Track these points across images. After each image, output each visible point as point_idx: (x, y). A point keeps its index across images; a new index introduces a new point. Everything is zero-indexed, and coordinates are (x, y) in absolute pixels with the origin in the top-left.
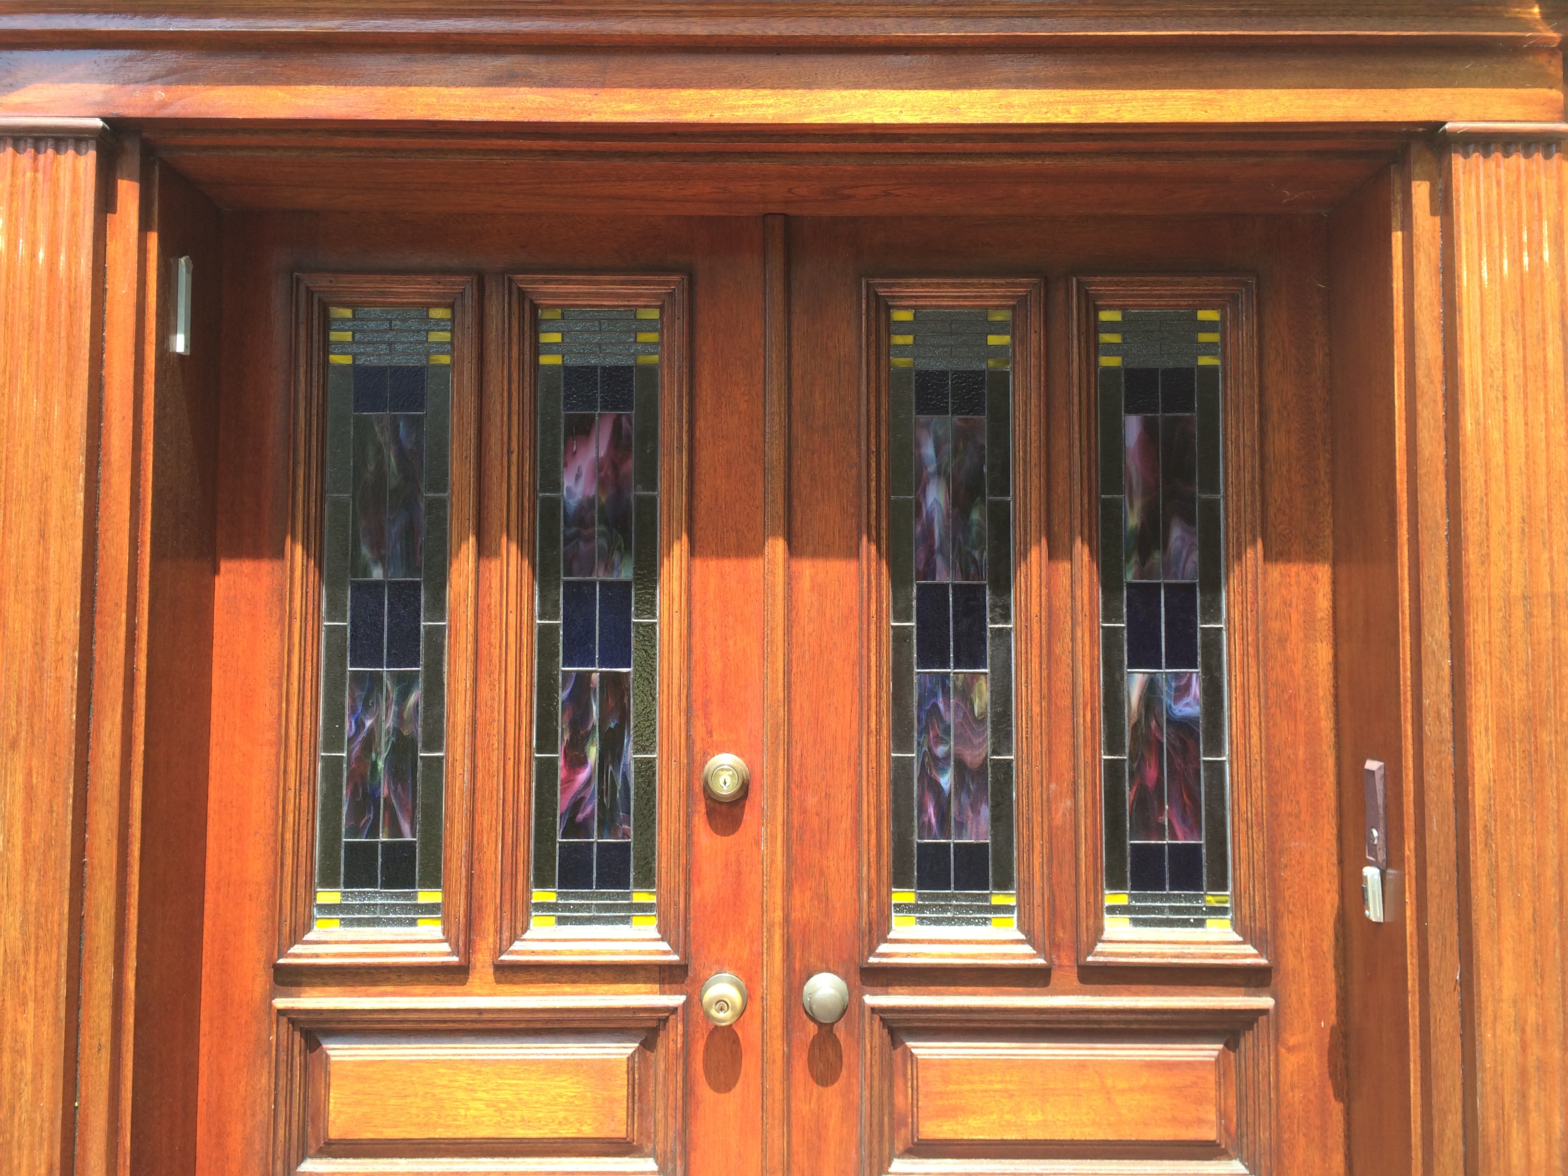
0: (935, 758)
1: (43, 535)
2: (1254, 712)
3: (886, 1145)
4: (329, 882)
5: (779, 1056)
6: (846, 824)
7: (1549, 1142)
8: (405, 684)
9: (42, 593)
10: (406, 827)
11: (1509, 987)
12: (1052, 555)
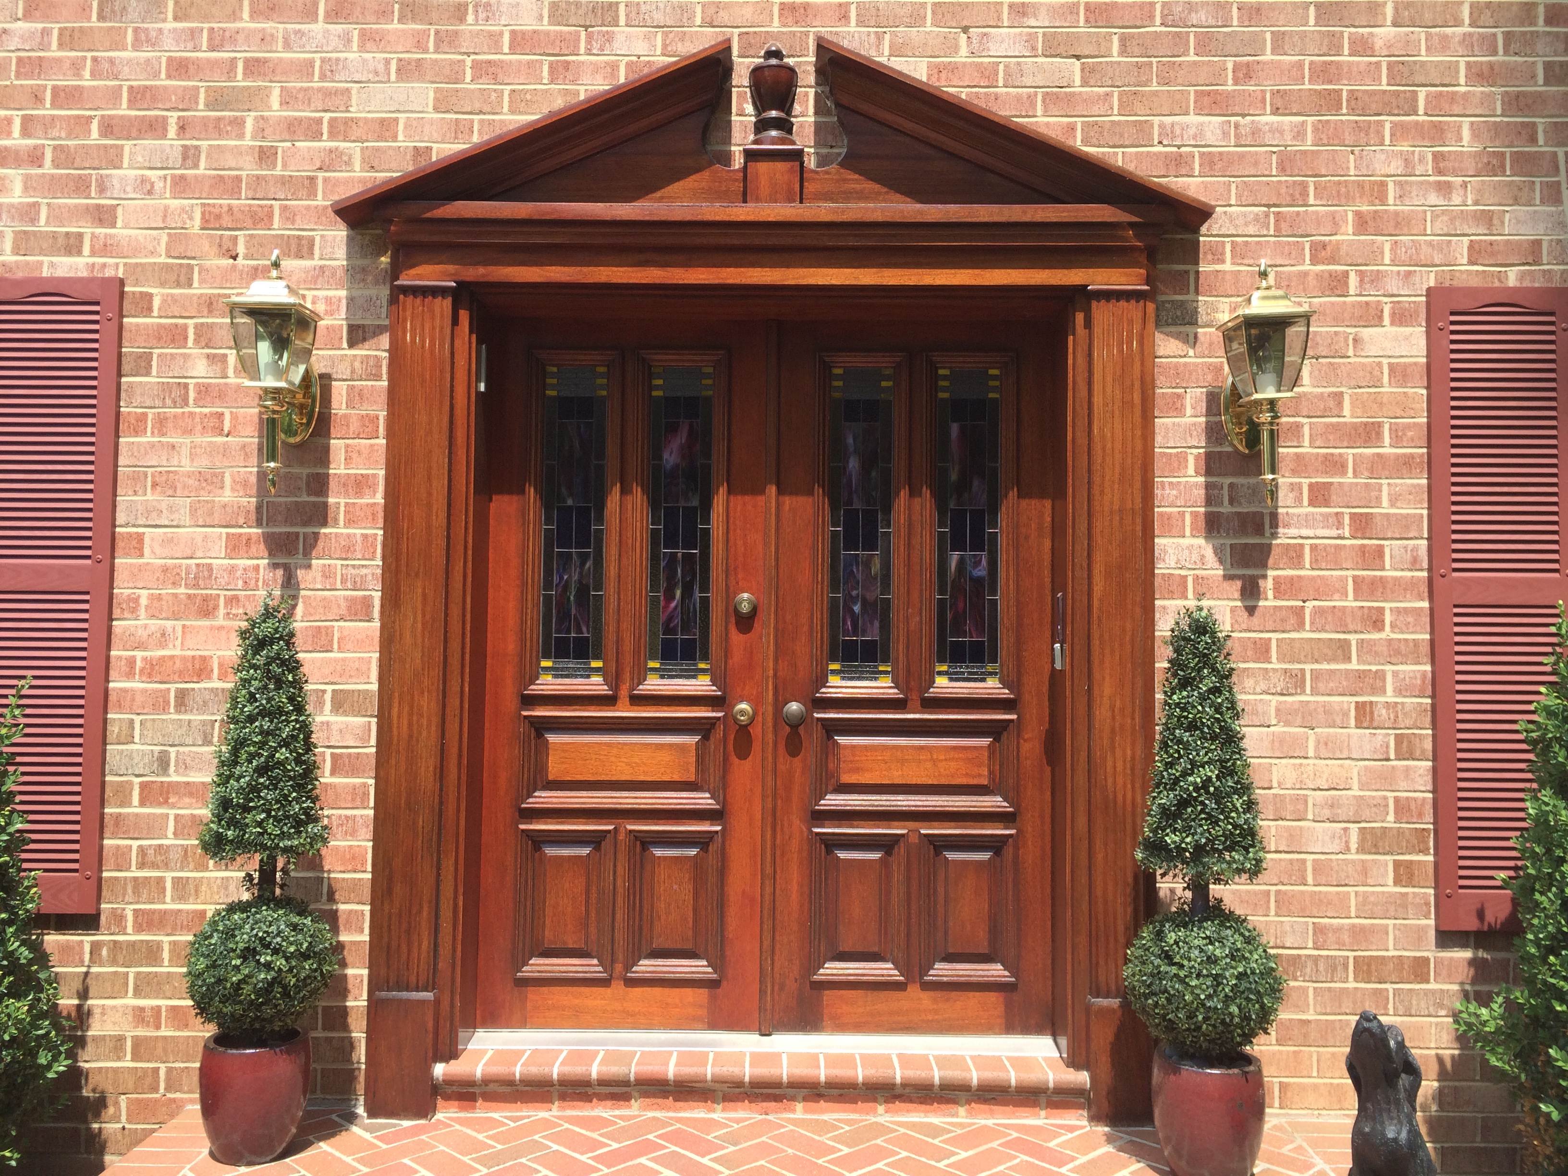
0: (851, 597)
1: (429, 478)
2: (1011, 573)
3: (824, 786)
4: (547, 656)
5: (771, 741)
6: (805, 628)
7: (1124, 761)
8: (584, 557)
9: (429, 505)
10: (584, 629)
11: (1107, 691)
12: (912, 494)
